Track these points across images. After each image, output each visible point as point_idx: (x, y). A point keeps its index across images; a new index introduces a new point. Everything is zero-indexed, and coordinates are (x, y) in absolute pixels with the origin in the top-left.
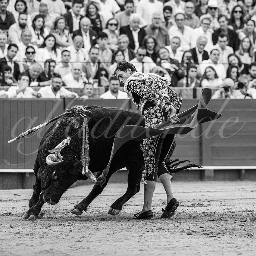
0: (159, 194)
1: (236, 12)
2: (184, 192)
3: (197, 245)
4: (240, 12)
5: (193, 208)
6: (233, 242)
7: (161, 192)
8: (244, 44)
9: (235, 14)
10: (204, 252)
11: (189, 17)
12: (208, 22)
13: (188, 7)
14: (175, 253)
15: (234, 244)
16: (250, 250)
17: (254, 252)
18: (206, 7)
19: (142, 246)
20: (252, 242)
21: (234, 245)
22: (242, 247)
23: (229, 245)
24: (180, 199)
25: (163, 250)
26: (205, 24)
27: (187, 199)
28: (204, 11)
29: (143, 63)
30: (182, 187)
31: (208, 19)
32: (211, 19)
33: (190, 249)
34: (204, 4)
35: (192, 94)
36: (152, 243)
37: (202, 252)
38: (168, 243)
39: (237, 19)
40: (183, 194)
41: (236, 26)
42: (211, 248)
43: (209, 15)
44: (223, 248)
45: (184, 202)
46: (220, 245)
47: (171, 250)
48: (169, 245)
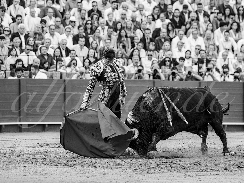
0: (37, 140)
1: (88, 24)
2: (53, 139)
3: (60, 172)
4: (90, 24)
5: (59, 148)
6: (84, 170)
7: (39, 139)
9: (87, 25)
10: (65, 177)
11: (58, 27)
12: (69, 30)
13: (57, 21)
14: (46, 177)
15: (84, 171)
16: (94, 175)
17: (97, 176)
18: (69, 20)
19: (25, 173)
20: (96, 170)
21: (84, 172)
22: (89, 173)
23: (81, 172)
24: (50, 143)
25: (39, 175)
26: (68, 31)
27: (55, 143)
28: (68, 23)
29: (28, 56)
30: (52, 135)
31: (69, 28)
32: (72, 28)
33: (56, 175)
34: (68, 19)
36: (32, 171)
37: (64, 176)
38: (42, 171)
39: (89, 28)
40: (53, 140)
41: (88, 33)
42: (69, 174)
43: (70, 26)
44: (77, 174)
45: (53, 145)
46: (75, 172)
47: (43, 175)
48: (42, 172)
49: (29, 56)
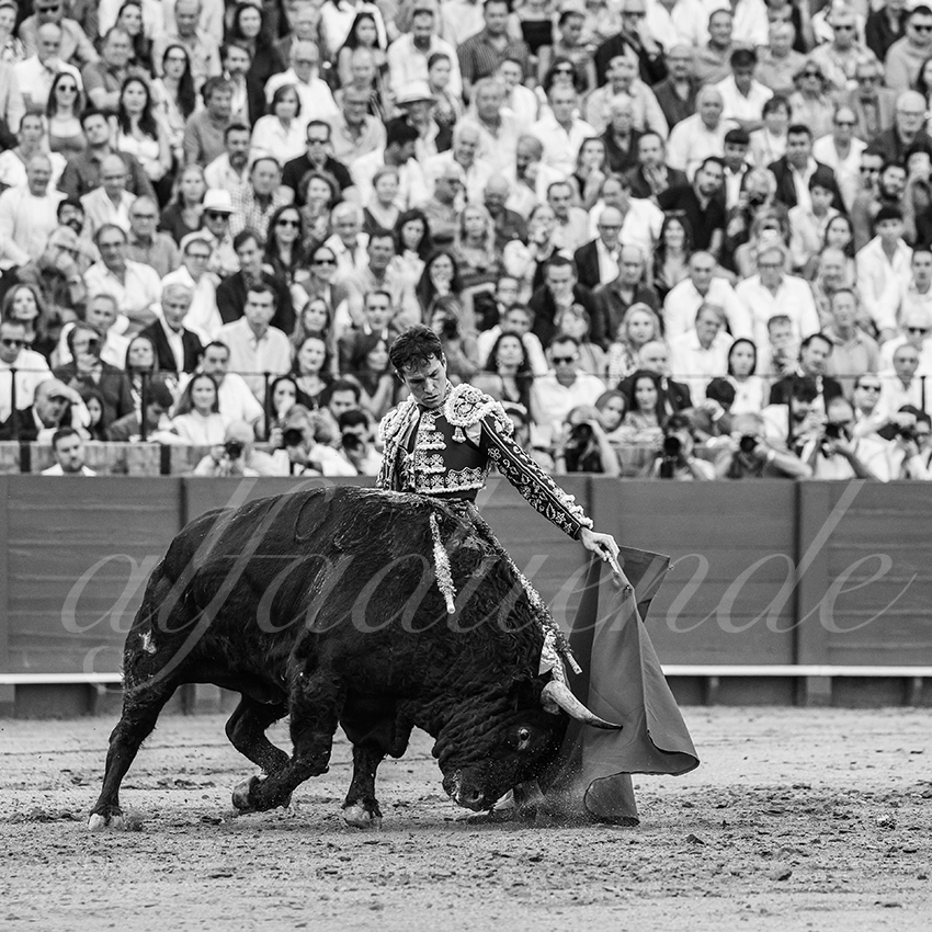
0: (62, 753)
1: (284, 223)
3: (175, 902)
4: (294, 224)
5: (162, 792)
6: (281, 890)
7: (68, 749)
8: (309, 315)
9: (279, 229)
10: (198, 921)
11: (143, 241)
13: (138, 216)
14: (112, 926)
15: (285, 895)
16: (330, 914)
17: (343, 919)
18: (199, 209)
19: (12, 907)
20: (336, 890)
21: (286, 901)
22: (307, 904)
23: (271, 900)
25: (78, 917)
26: (197, 256)
28: (192, 222)
29: (14, 371)
31: (202, 241)
32: (214, 243)
33: (158, 913)
34: (193, 203)
35: (157, 461)
36: (44, 897)
37: (192, 921)
38: (93, 896)
39: (285, 243)
42: (217, 910)
43: (206, 234)
44: (253, 908)
46: (244, 900)
47: (99, 917)
48: (94, 901)
49: (18, 375)
